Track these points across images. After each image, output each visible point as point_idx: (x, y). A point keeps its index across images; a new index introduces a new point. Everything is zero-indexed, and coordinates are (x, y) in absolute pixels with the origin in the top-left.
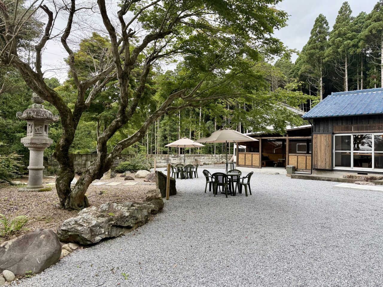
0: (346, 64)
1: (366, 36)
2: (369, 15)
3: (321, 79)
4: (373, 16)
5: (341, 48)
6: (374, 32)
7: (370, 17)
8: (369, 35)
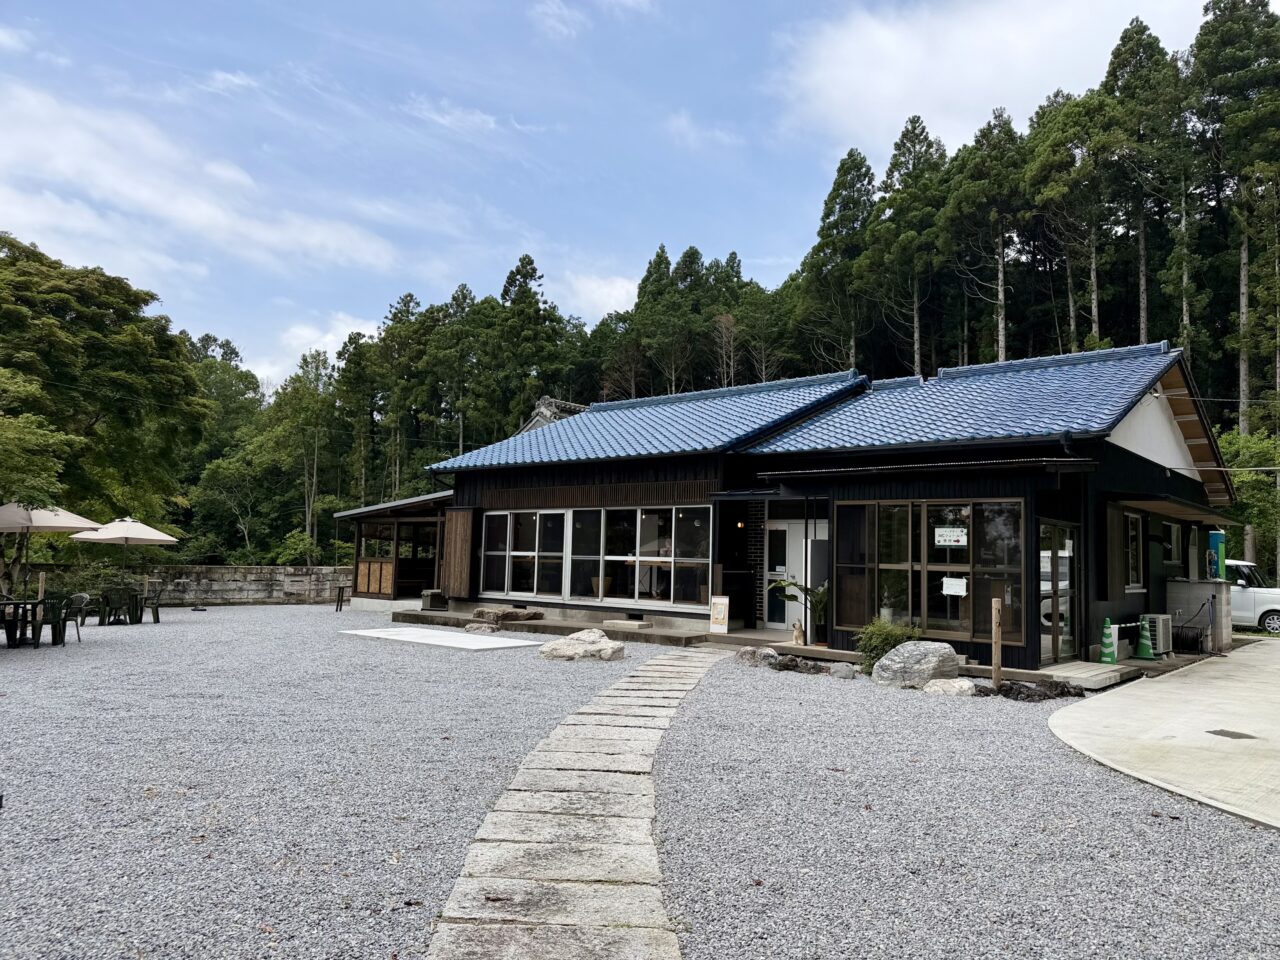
0: (916, 299)
1: (951, 220)
3: (852, 343)
6: (966, 209)
8: (957, 218)
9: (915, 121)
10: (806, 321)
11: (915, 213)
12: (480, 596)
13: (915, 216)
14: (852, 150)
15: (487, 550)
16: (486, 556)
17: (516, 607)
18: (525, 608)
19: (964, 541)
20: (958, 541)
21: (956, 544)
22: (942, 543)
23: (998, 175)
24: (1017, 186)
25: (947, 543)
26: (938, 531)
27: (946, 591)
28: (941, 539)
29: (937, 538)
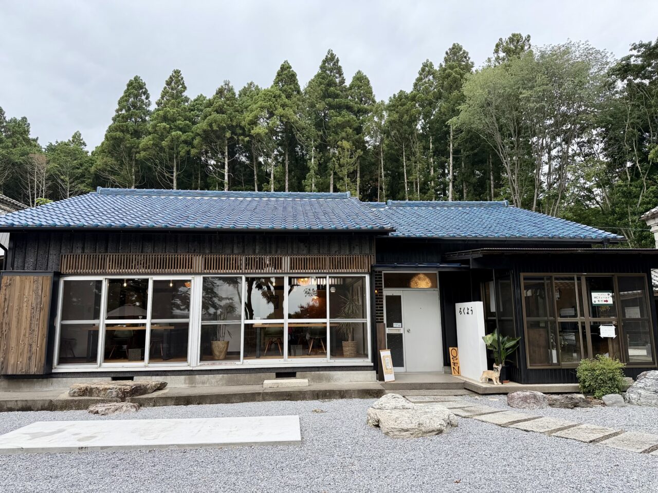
0: (175, 170)
1: (204, 131)
2: (210, 100)
4: (215, 103)
5: (167, 141)
6: (215, 128)
7: (210, 104)
8: (208, 131)
9: (177, 72)
10: (104, 170)
11: (180, 122)
12: (54, 371)
13: (181, 124)
14: (137, 76)
15: (63, 319)
16: (62, 326)
17: (114, 379)
18: (132, 378)
19: (610, 301)
20: (607, 301)
21: (606, 303)
22: (597, 303)
23: (231, 114)
24: (240, 122)
25: (600, 303)
26: (594, 295)
27: (603, 335)
28: (596, 300)
29: (593, 300)
